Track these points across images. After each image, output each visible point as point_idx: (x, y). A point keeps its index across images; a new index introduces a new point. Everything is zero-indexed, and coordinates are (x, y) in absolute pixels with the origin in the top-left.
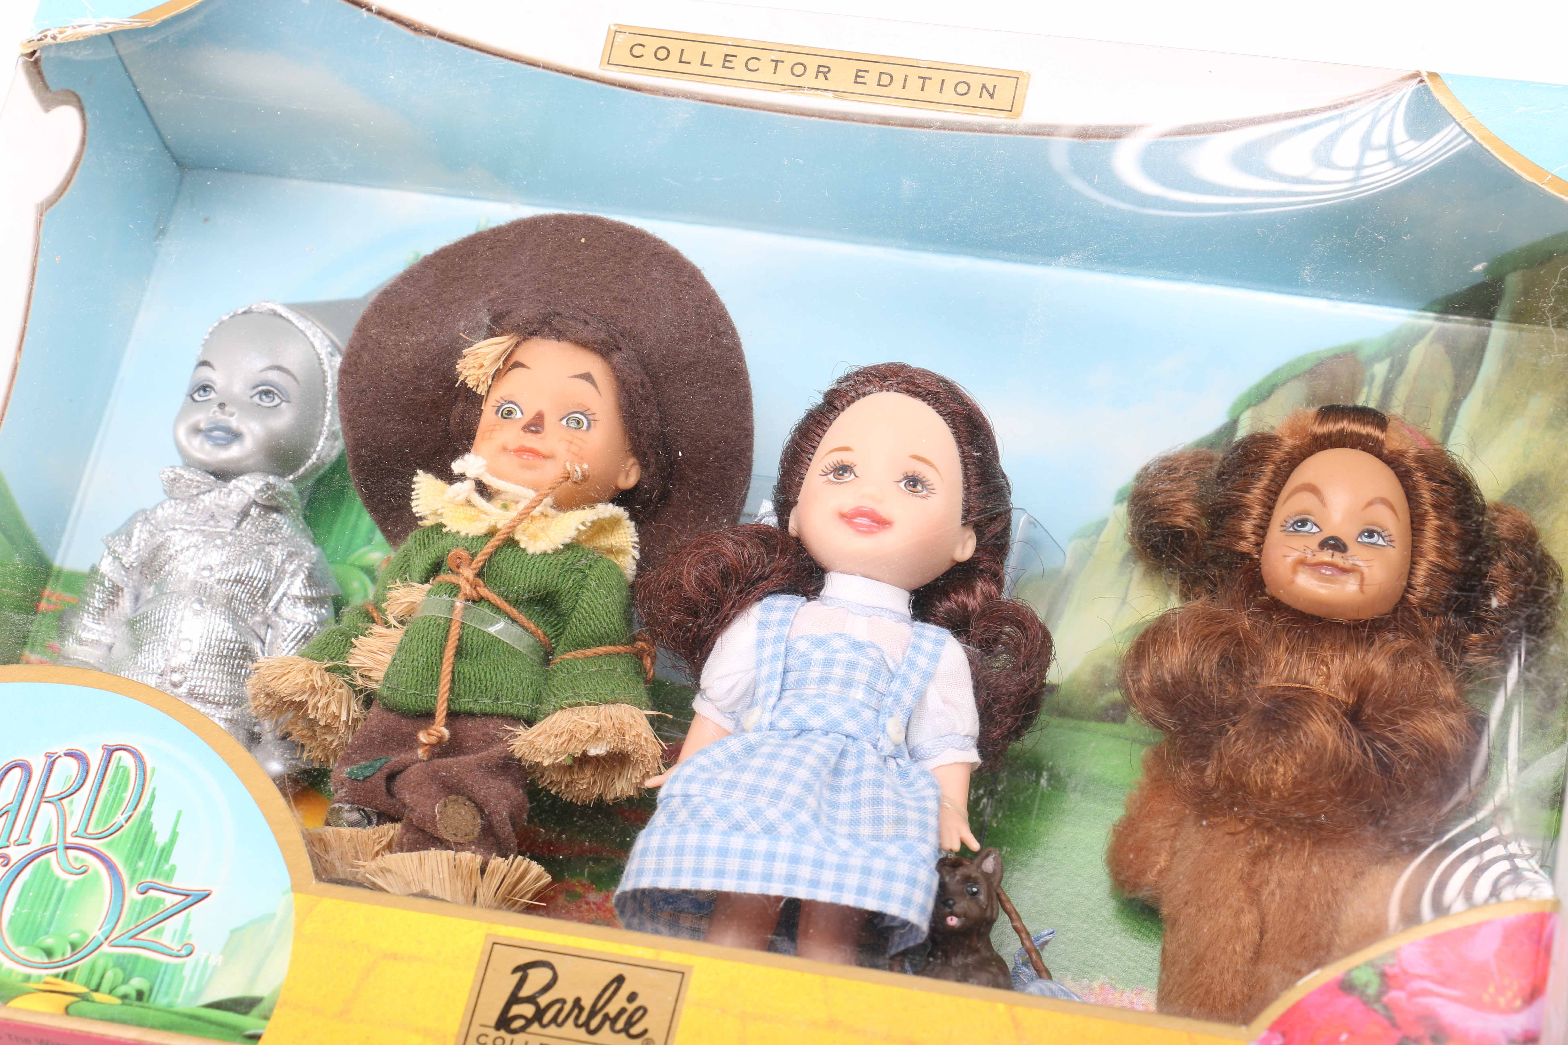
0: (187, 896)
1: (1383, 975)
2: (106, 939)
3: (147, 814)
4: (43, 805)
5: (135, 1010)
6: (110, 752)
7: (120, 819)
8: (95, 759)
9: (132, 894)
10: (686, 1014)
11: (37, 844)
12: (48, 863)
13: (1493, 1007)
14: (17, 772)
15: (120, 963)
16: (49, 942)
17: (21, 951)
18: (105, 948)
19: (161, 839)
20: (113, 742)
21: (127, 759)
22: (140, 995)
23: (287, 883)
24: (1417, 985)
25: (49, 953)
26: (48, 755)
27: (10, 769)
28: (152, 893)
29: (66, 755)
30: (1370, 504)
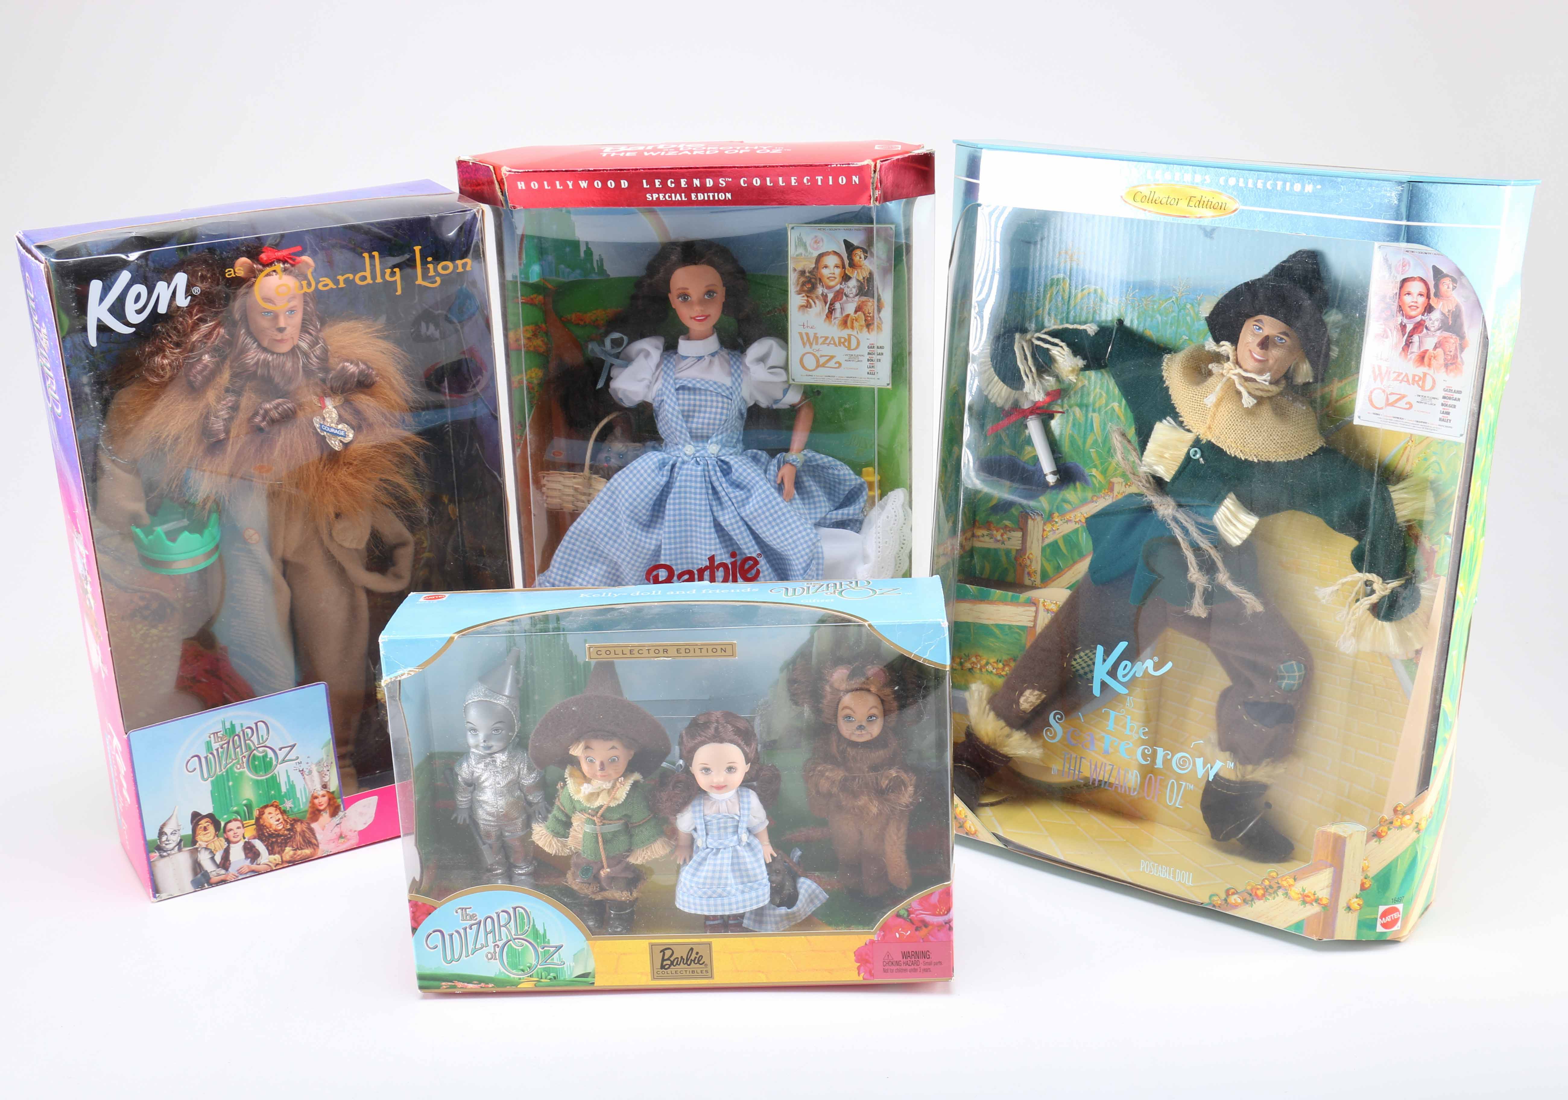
0: (556, 946)
1: (908, 911)
2: (538, 963)
3: (534, 925)
4: (502, 927)
5: (554, 982)
6: (515, 908)
7: (526, 928)
8: (511, 911)
9: (540, 950)
10: (714, 955)
11: (505, 940)
12: (511, 944)
13: (939, 915)
14: (489, 919)
15: (545, 970)
16: (521, 967)
17: (514, 971)
18: (539, 967)
19: (541, 932)
20: (514, 906)
21: (521, 910)
22: (555, 978)
23: (584, 939)
24: (917, 912)
25: (523, 970)
26: (496, 913)
27: (486, 918)
28: (545, 948)
29: (501, 911)
30: (871, 708)
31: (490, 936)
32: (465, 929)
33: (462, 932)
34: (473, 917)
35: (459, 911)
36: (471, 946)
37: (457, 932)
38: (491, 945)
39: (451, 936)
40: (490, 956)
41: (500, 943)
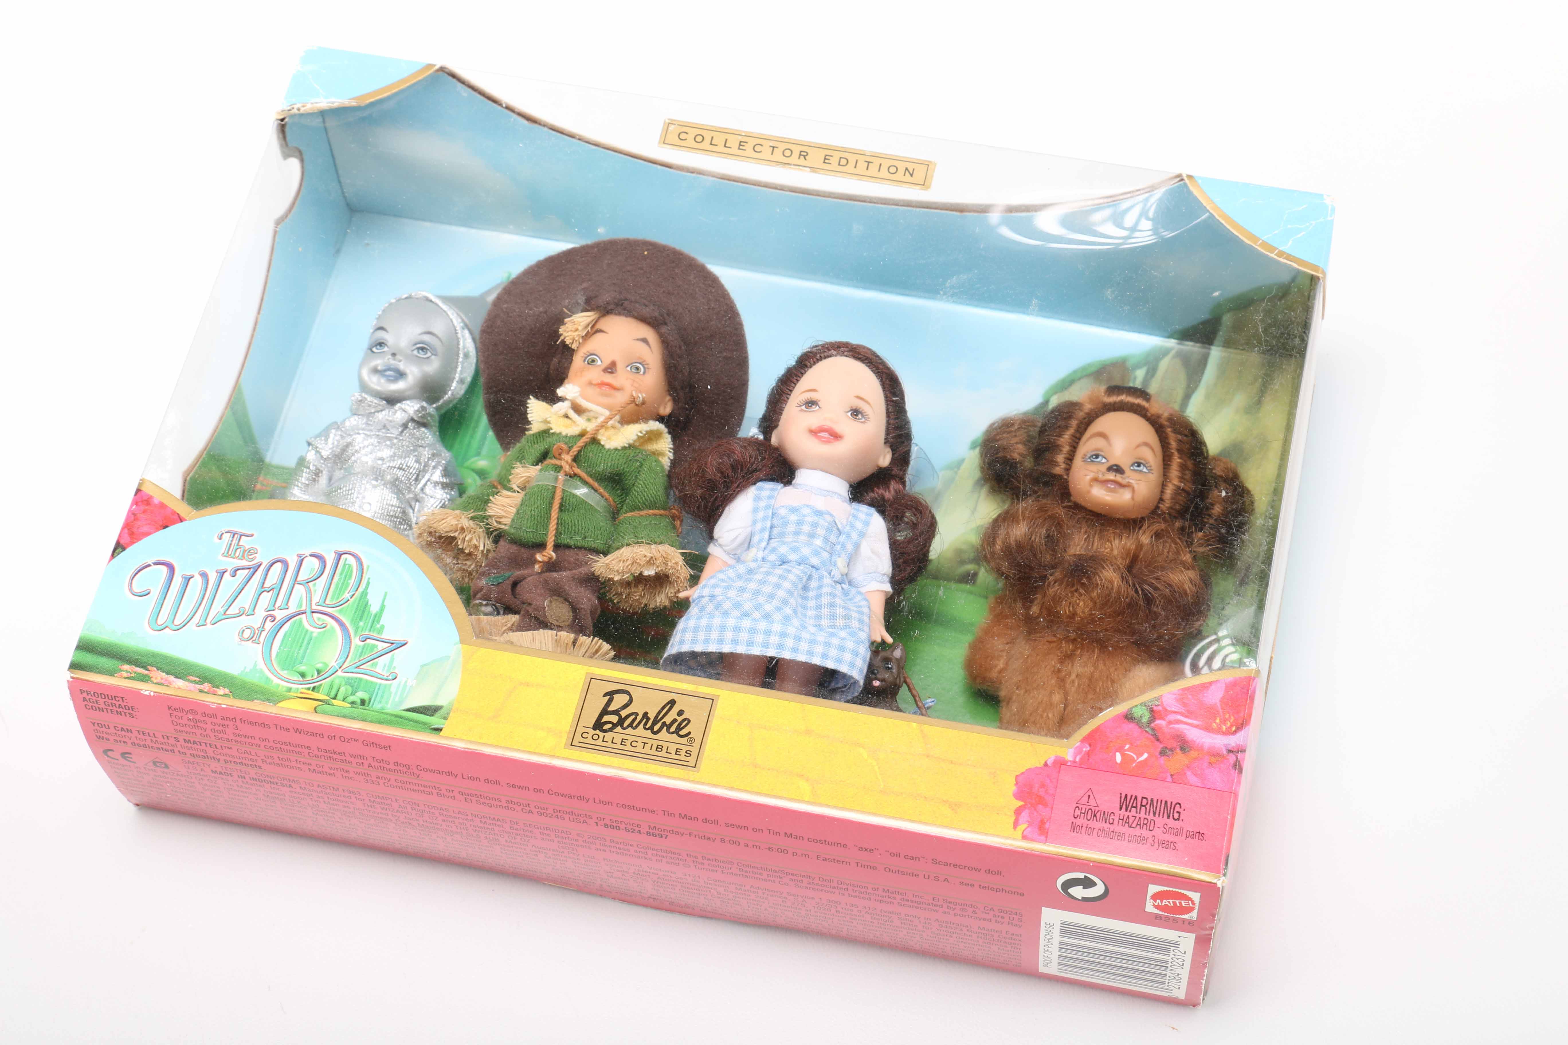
0: (392, 643)
1: (1152, 711)
2: (340, 668)
3: (365, 594)
4: (297, 586)
5: (359, 711)
6: (339, 555)
7: (347, 596)
8: (330, 559)
9: (356, 641)
10: (715, 723)
11: (292, 609)
12: (301, 621)
13: (1219, 731)
14: (279, 565)
15: (349, 682)
16: (302, 668)
17: (284, 673)
18: (339, 673)
19: (374, 608)
20: (342, 549)
21: (351, 560)
22: (363, 702)
23: (457, 638)
24: (1172, 717)
25: (303, 675)
26: (299, 556)
27: (274, 563)
28: (368, 641)
29: (311, 555)
31: (266, 598)
32: (222, 574)
33: (213, 577)
34: (250, 552)
35: (227, 537)
36: (218, 607)
37: (204, 575)
38: (260, 613)
39: (188, 579)
40: (247, 634)
41: (280, 615)
